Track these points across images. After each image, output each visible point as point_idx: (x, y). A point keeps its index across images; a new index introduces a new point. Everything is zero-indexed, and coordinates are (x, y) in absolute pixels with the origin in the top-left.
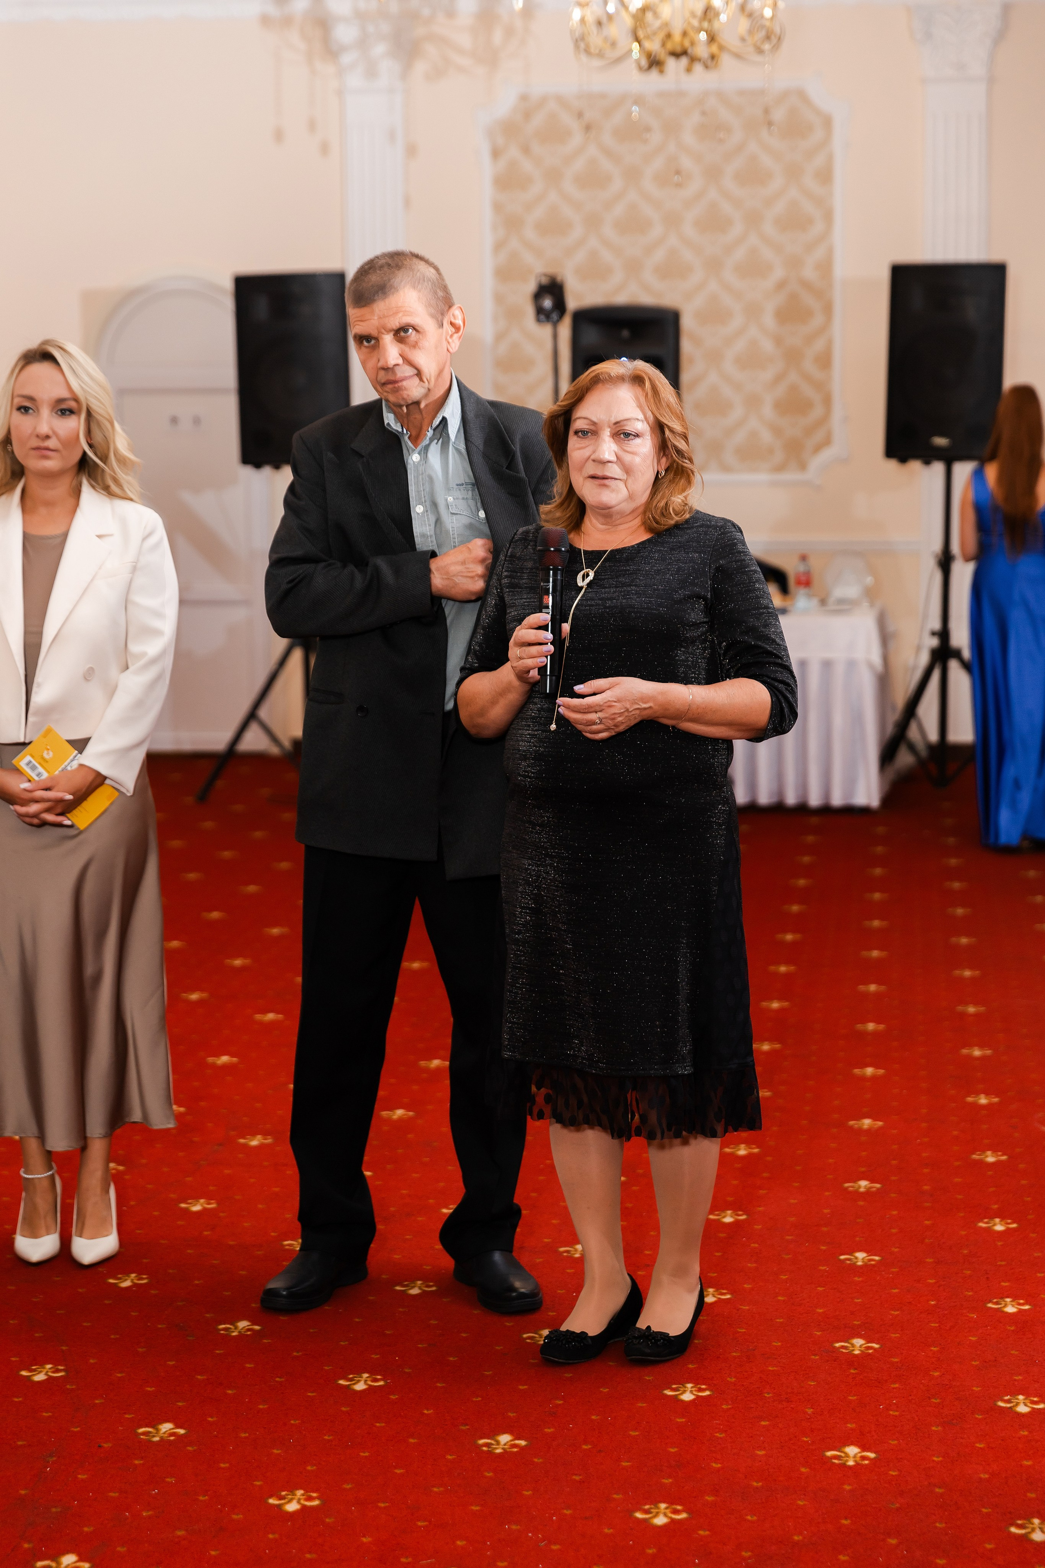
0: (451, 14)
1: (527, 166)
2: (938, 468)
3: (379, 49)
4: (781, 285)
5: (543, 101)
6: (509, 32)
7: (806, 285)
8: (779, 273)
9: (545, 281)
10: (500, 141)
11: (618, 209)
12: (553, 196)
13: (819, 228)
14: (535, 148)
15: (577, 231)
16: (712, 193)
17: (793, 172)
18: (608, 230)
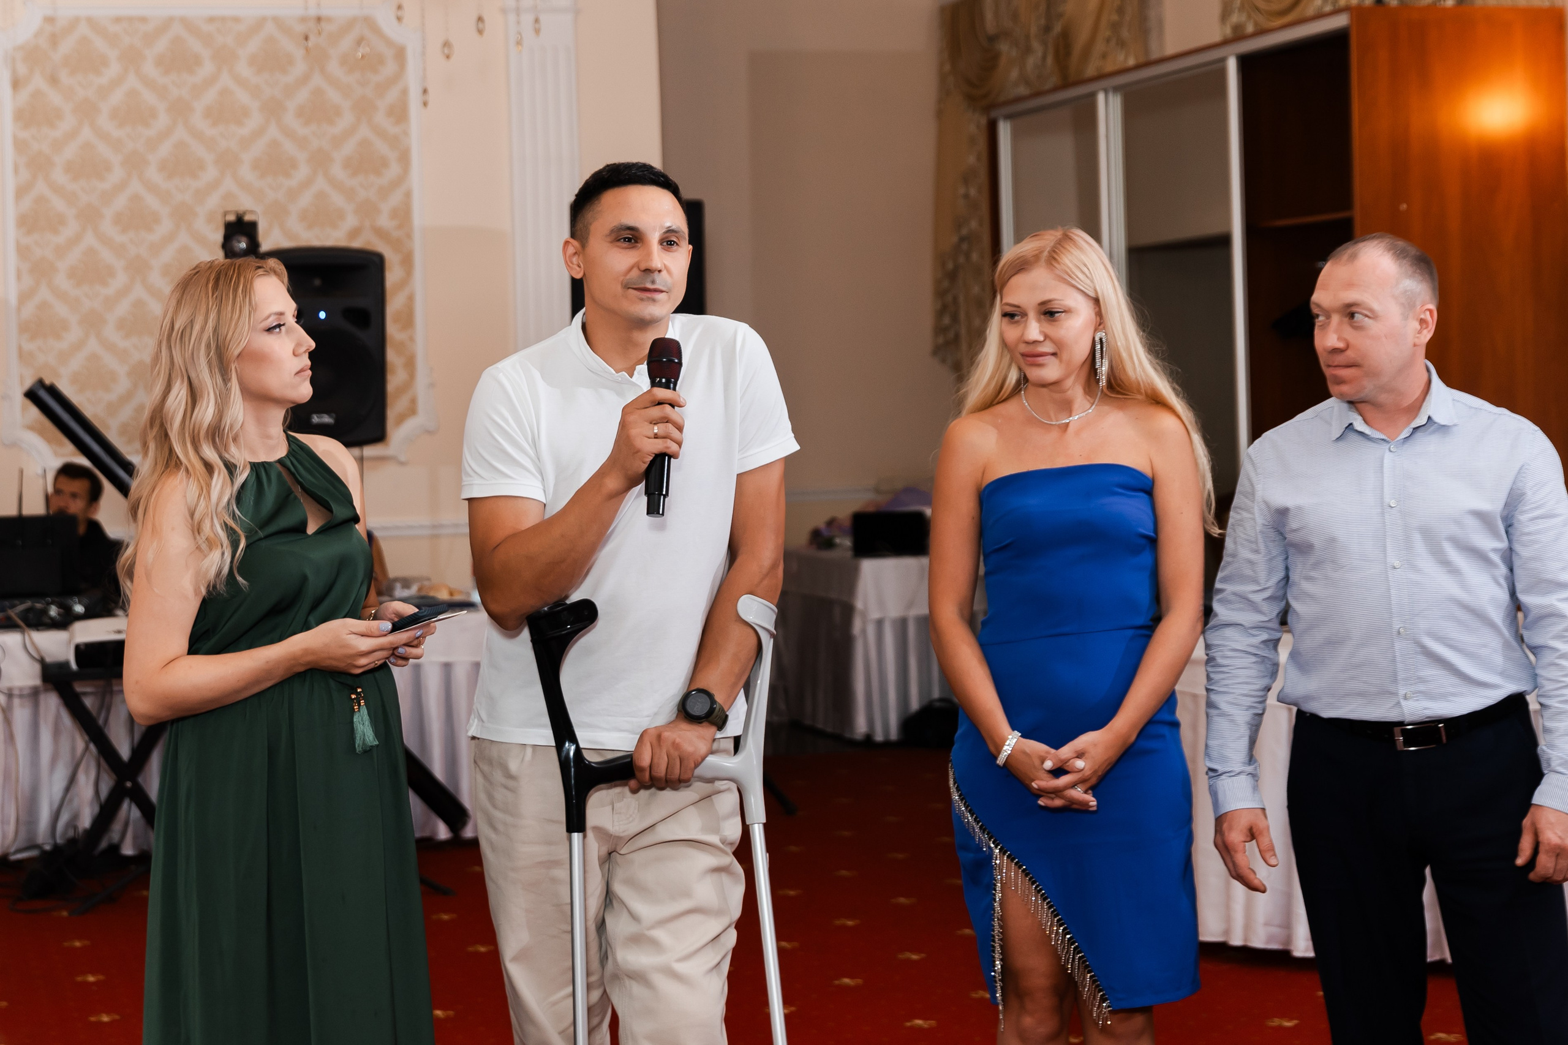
4: (353, 234)
5: (73, 24)
8: (352, 221)
10: (22, 69)
11: (165, 149)
12: (86, 133)
13: (394, 170)
14: (64, 77)
15: (117, 174)
16: (273, 132)
17: (364, 109)
18: (153, 174)
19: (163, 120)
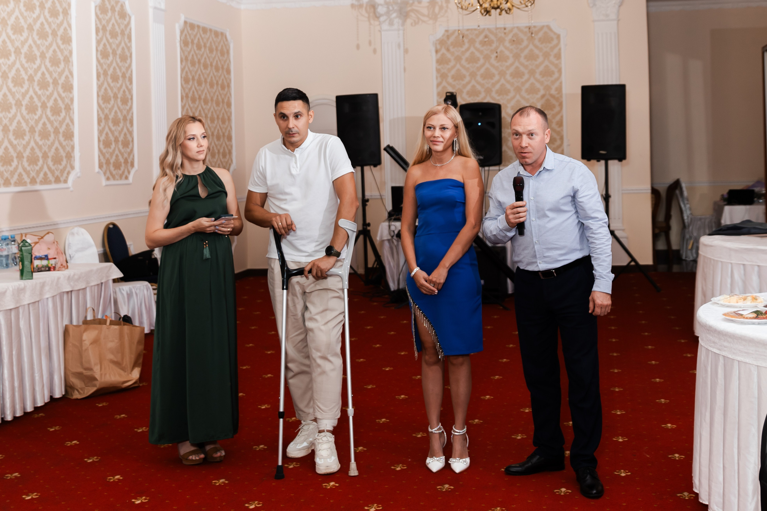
1: (449, 55)
2: (603, 162)
3: (394, 15)
4: (543, 96)
5: (453, 32)
6: (441, 8)
7: (552, 96)
8: (542, 92)
9: (449, 94)
10: (438, 47)
11: (482, 70)
12: (458, 66)
13: (556, 75)
14: (451, 49)
15: (467, 79)
16: (517, 64)
17: (546, 55)
18: (479, 78)
19: (482, 61)
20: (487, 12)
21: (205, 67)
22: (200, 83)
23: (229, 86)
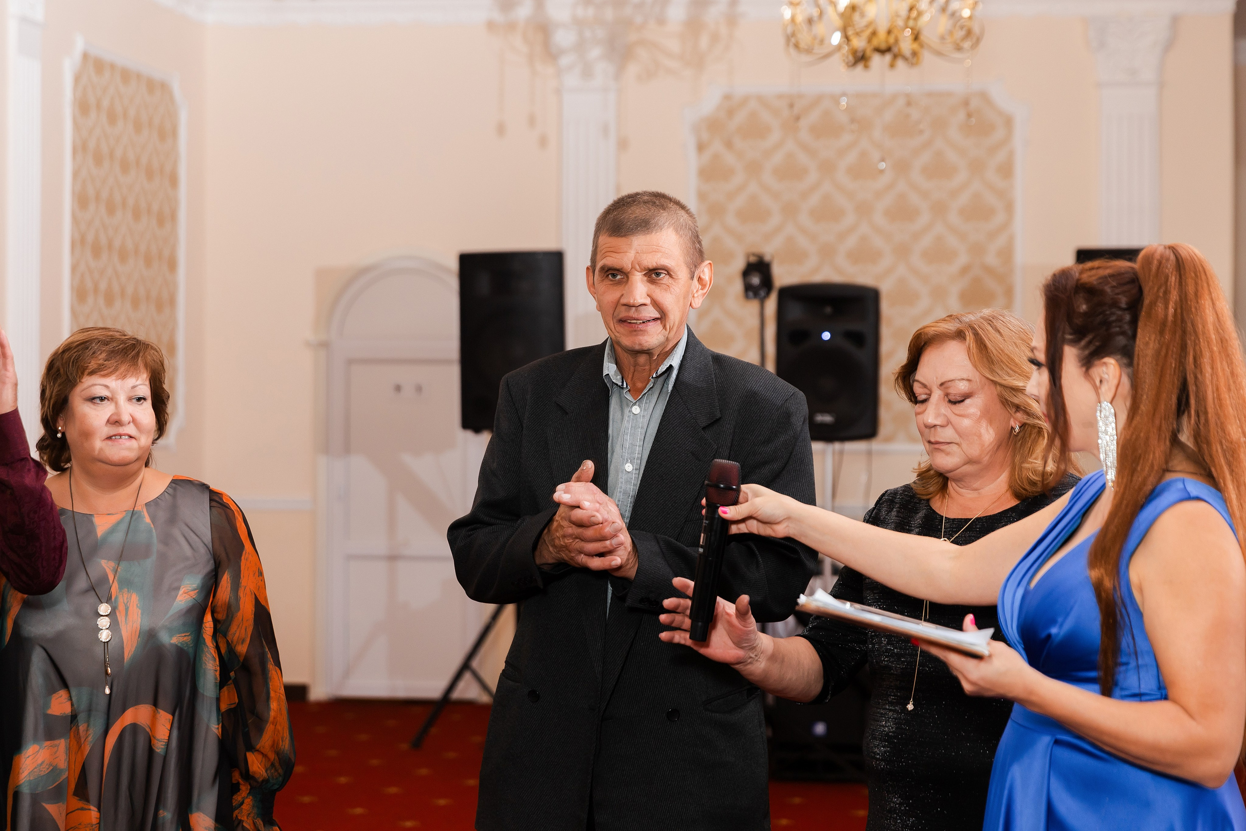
0: (661, 21)
1: (729, 159)
3: (595, 53)
4: (965, 270)
5: (745, 100)
6: (715, 38)
7: (988, 270)
8: (963, 259)
9: (753, 259)
10: (705, 136)
11: (814, 200)
12: (753, 187)
13: (1000, 218)
14: (738, 143)
15: (776, 218)
16: (901, 186)
17: (977, 167)
18: (805, 219)
19: (813, 176)
20: (860, 59)
21: (125, 167)
22: (111, 209)
23: (174, 217)
